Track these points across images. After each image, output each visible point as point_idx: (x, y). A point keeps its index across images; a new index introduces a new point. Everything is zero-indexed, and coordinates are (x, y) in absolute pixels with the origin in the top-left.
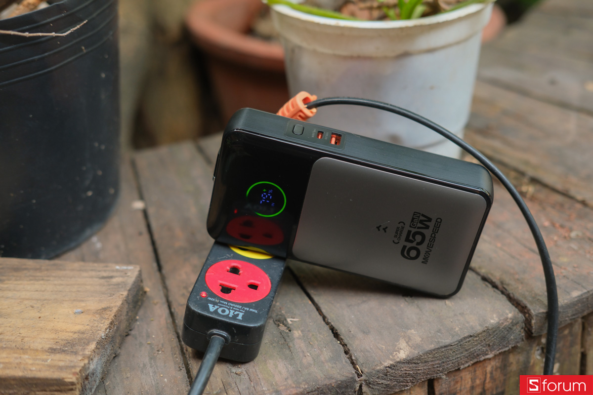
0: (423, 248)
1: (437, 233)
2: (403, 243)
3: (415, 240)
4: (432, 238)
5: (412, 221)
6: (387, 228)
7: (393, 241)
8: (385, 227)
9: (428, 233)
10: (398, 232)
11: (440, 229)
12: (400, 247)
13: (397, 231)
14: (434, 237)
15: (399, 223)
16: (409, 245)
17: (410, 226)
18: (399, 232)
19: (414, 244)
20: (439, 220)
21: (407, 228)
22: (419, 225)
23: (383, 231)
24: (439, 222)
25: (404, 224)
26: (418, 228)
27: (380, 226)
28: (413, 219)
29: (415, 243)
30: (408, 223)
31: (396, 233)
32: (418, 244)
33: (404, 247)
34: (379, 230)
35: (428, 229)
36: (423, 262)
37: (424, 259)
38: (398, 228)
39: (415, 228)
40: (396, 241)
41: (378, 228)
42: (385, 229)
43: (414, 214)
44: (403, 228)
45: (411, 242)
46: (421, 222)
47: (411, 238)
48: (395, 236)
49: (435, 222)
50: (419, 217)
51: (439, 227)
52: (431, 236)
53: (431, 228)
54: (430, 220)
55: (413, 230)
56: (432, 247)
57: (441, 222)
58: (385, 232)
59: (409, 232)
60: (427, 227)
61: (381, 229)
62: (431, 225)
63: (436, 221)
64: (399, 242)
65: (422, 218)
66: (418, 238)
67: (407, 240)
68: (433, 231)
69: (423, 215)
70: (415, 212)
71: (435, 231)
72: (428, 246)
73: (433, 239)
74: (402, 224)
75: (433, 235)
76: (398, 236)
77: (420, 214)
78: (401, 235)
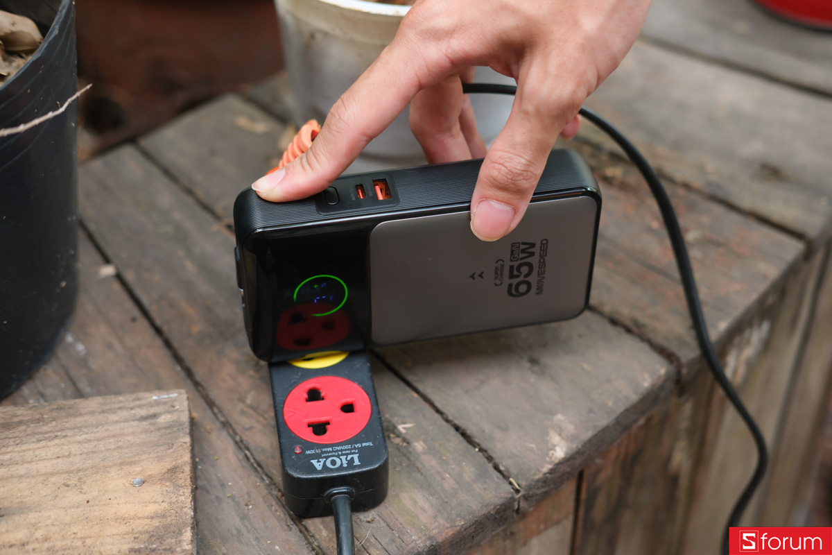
0: (533, 279)
1: (546, 255)
2: (507, 281)
3: (521, 273)
6: (482, 273)
9: (534, 260)
10: (498, 272)
12: (505, 286)
14: (544, 261)
15: (497, 262)
16: (515, 281)
17: (511, 261)
19: (522, 278)
20: (544, 242)
21: (508, 264)
22: (522, 255)
23: (480, 278)
24: (545, 244)
27: (474, 274)
28: (512, 252)
30: (507, 257)
31: (496, 273)
32: (526, 276)
33: (510, 286)
34: (474, 278)
36: (537, 293)
38: (497, 268)
39: (517, 260)
40: (498, 282)
41: (472, 277)
42: (481, 275)
43: (512, 246)
44: (503, 266)
45: (517, 276)
46: (523, 251)
47: (515, 273)
48: (496, 278)
49: (539, 245)
50: (519, 247)
54: (533, 245)
55: (516, 264)
58: (482, 278)
59: (512, 268)
60: (532, 254)
61: (476, 276)
62: (536, 250)
63: (542, 243)
65: (523, 247)
66: (525, 270)
69: (523, 243)
73: (543, 264)
74: (501, 262)
76: (499, 277)
77: (519, 243)
78: (502, 274)
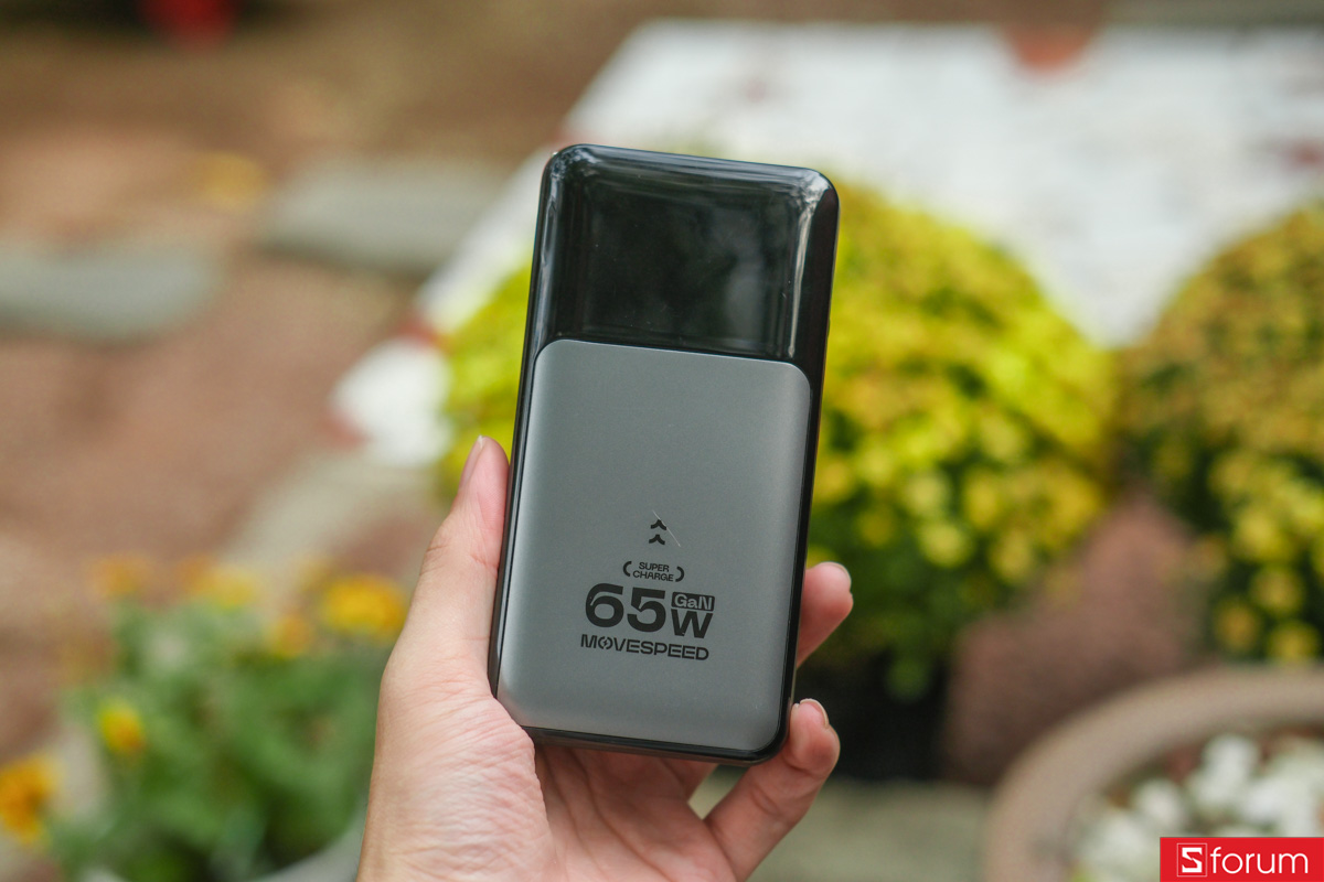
0: (623, 630)
1: (670, 655)
2: (629, 584)
3: (641, 610)
4: (653, 647)
5: (689, 596)
6: (663, 543)
7: (630, 563)
8: (662, 538)
9: (666, 634)
10: (658, 571)
11: (681, 659)
12: (617, 578)
13: (658, 567)
14: (656, 652)
15: (679, 568)
16: (625, 599)
17: (675, 594)
18: (655, 571)
19: (629, 609)
20: (702, 654)
21: (669, 588)
22: (682, 614)
23: (652, 537)
24: (700, 654)
25: (678, 580)
26: (675, 613)
27: (664, 528)
28: (697, 597)
29: (633, 611)
30: (683, 587)
31: (652, 566)
33: (619, 590)
34: (653, 527)
35: (676, 634)
36: (584, 637)
37: (594, 637)
38: (666, 567)
39: (673, 604)
40: (630, 569)
41: (659, 523)
42: (657, 538)
43: (707, 597)
44: (669, 578)
45: (635, 603)
46: (691, 616)
47: (644, 600)
48: (643, 565)
49: (696, 645)
50: (703, 608)
51: (684, 657)
52: (657, 644)
53: (679, 640)
54: (700, 633)
55: (666, 603)
56: (628, 650)
57: (698, 658)
58: (651, 541)
59: (661, 594)
60: (679, 631)
61: (658, 530)
62: (689, 639)
63: (699, 649)
64: (628, 575)
65: (701, 616)
66: (648, 617)
68: (671, 645)
69: (709, 617)
70: (713, 598)
71: (670, 650)
72: (629, 641)
73: (652, 649)
74: (678, 574)
75: (661, 648)
76: (644, 571)
77: (712, 609)
78: (647, 576)
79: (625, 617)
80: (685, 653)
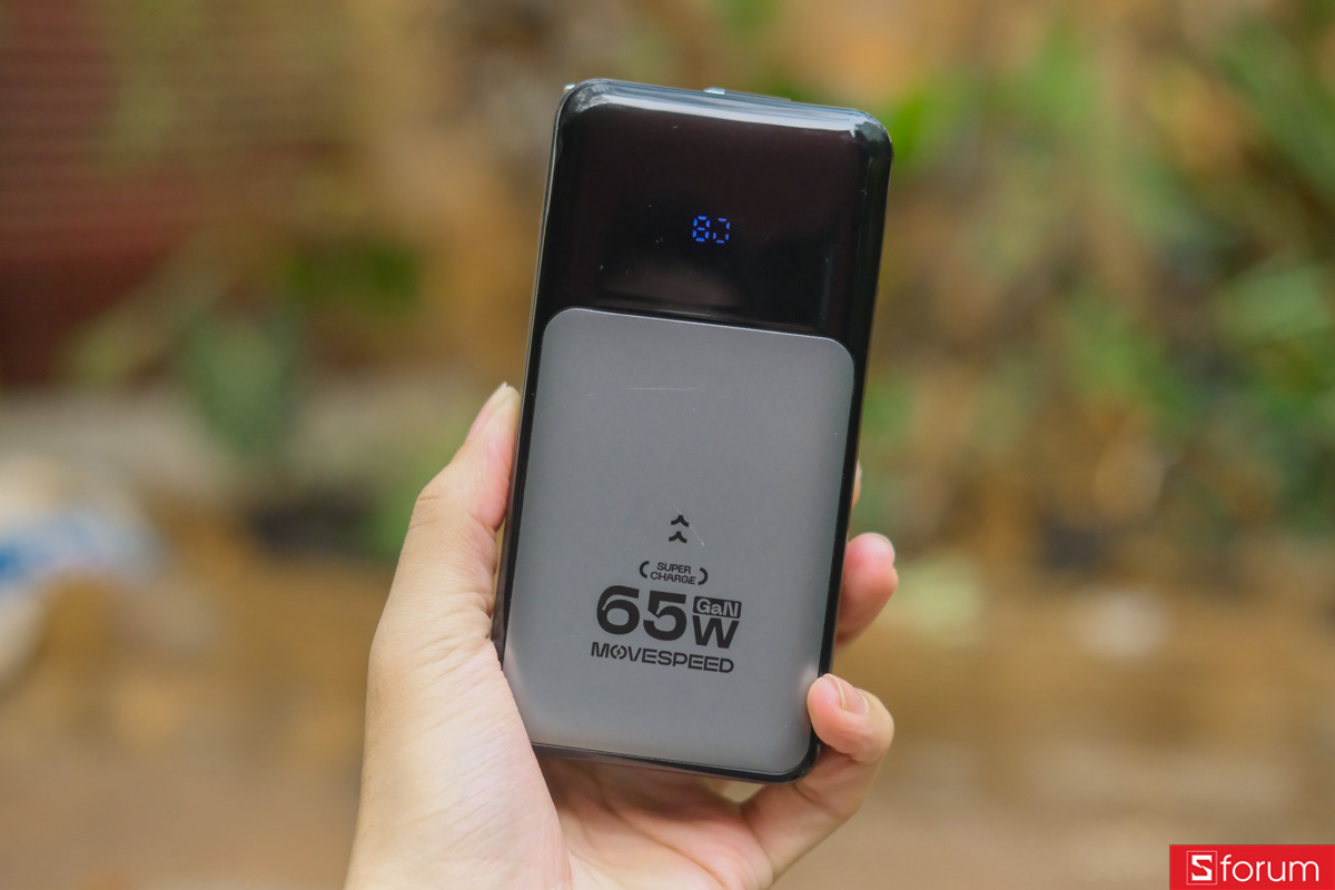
0: (638, 639)
1: (690, 666)
2: (646, 587)
3: (659, 616)
4: (672, 658)
5: (713, 601)
6: (684, 541)
7: (647, 563)
8: (684, 536)
9: (686, 643)
10: (679, 572)
11: (703, 672)
12: (634, 582)
13: (679, 568)
14: (675, 663)
15: (702, 570)
16: (642, 603)
17: (697, 599)
18: (676, 572)
19: (645, 615)
20: (726, 666)
21: (691, 591)
22: (705, 621)
23: (673, 534)
24: (723, 666)
25: (700, 583)
26: (696, 620)
27: (686, 524)
28: (721, 602)
29: (651, 617)
30: (707, 591)
31: (672, 567)
32: (649, 626)
33: (634, 593)
34: (674, 523)
35: (698, 643)
36: (595, 645)
37: (606, 646)
38: (687, 569)
39: (695, 610)
40: (647, 570)
41: (680, 519)
42: (678, 536)
43: (733, 603)
44: (691, 581)
45: (653, 608)
46: (715, 623)
47: (663, 605)
48: (662, 566)
49: (720, 657)
50: (728, 615)
51: (706, 668)
52: (676, 654)
53: (700, 650)
54: (725, 643)
55: (687, 608)
56: (644, 661)
57: (721, 670)
58: (671, 539)
59: (681, 598)
60: (702, 640)
61: (680, 526)
62: (712, 649)
63: (722, 660)
64: (645, 576)
65: (726, 624)
66: (666, 623)
67: (656, 597)
68: (692, 656)
69: (734, 625)
70: (740, 604)
71: (691, 661)
72: (645, 650)
73: (670, 660)
74: (701, 577)
75: (680, 658)
76: (663, 573)
77: (739, 616)
78: (666, 578)
79: (641, 624)
80: (707, 664)
